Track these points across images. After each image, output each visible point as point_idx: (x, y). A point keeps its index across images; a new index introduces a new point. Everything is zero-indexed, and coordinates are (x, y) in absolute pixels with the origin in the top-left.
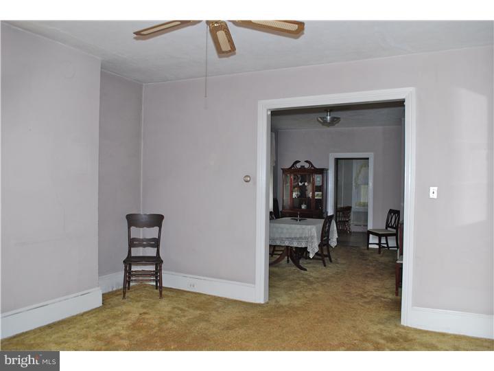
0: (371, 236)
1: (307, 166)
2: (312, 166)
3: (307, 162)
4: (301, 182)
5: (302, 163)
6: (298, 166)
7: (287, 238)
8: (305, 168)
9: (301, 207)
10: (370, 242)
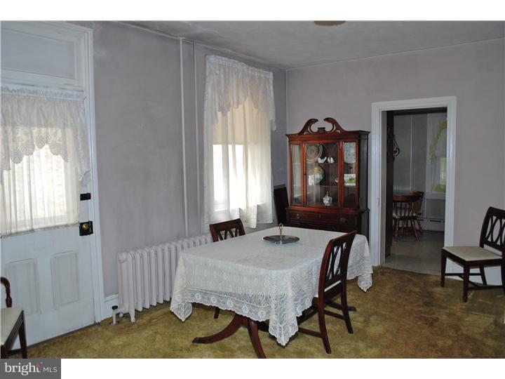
0: (449, 261)
1: (329, 127)
2: (338, 127)
3: (327, 120)
4: (322, 158)
5: (321, 124)
6: (314, 128)
7: (231, 294)
8: (325, 132)
9: (322, 201)
10: (447, 271)
